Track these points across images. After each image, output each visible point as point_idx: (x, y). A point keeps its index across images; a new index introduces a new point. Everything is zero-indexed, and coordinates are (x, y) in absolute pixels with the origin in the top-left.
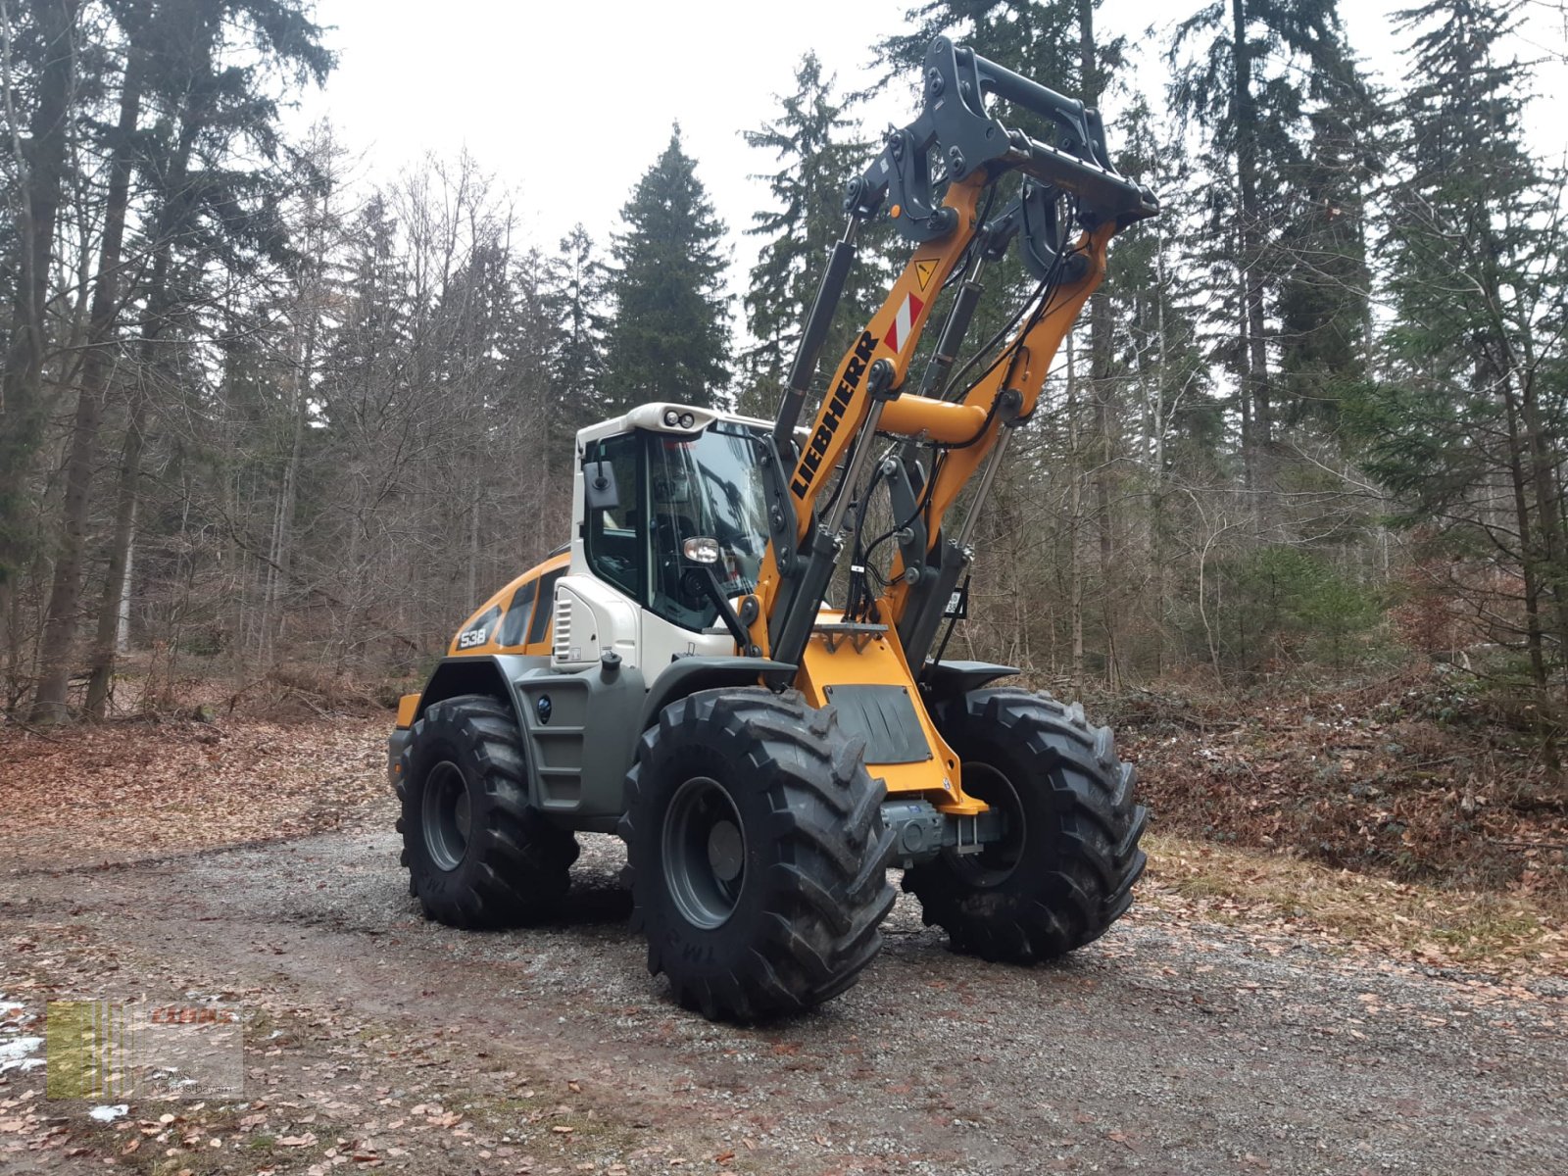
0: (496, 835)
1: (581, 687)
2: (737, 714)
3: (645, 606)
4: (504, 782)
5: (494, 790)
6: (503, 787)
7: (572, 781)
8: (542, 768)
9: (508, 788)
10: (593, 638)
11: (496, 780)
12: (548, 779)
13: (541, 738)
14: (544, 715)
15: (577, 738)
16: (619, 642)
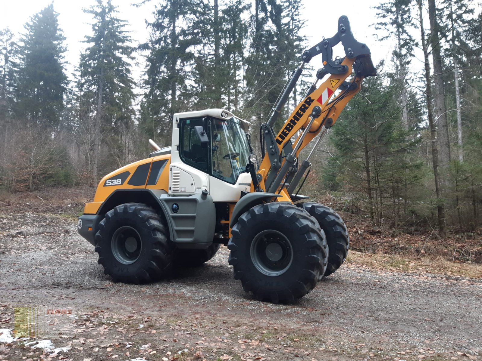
0: (158, 251)
1: (195, 201)
2: (286, 210)
3: (211, 174)
4: (159, 233)
5: (156, 236)
6: (159, 235)
7: (192, 232)
8: (175, 228)
9: (160, 235)
10: (192, 184)
11: (156, 232)
12: (178, 231)
13: (174, 218)
14: (175, 210)
15: (193, 218)
16: (203, 186)
